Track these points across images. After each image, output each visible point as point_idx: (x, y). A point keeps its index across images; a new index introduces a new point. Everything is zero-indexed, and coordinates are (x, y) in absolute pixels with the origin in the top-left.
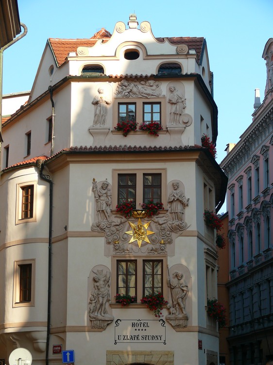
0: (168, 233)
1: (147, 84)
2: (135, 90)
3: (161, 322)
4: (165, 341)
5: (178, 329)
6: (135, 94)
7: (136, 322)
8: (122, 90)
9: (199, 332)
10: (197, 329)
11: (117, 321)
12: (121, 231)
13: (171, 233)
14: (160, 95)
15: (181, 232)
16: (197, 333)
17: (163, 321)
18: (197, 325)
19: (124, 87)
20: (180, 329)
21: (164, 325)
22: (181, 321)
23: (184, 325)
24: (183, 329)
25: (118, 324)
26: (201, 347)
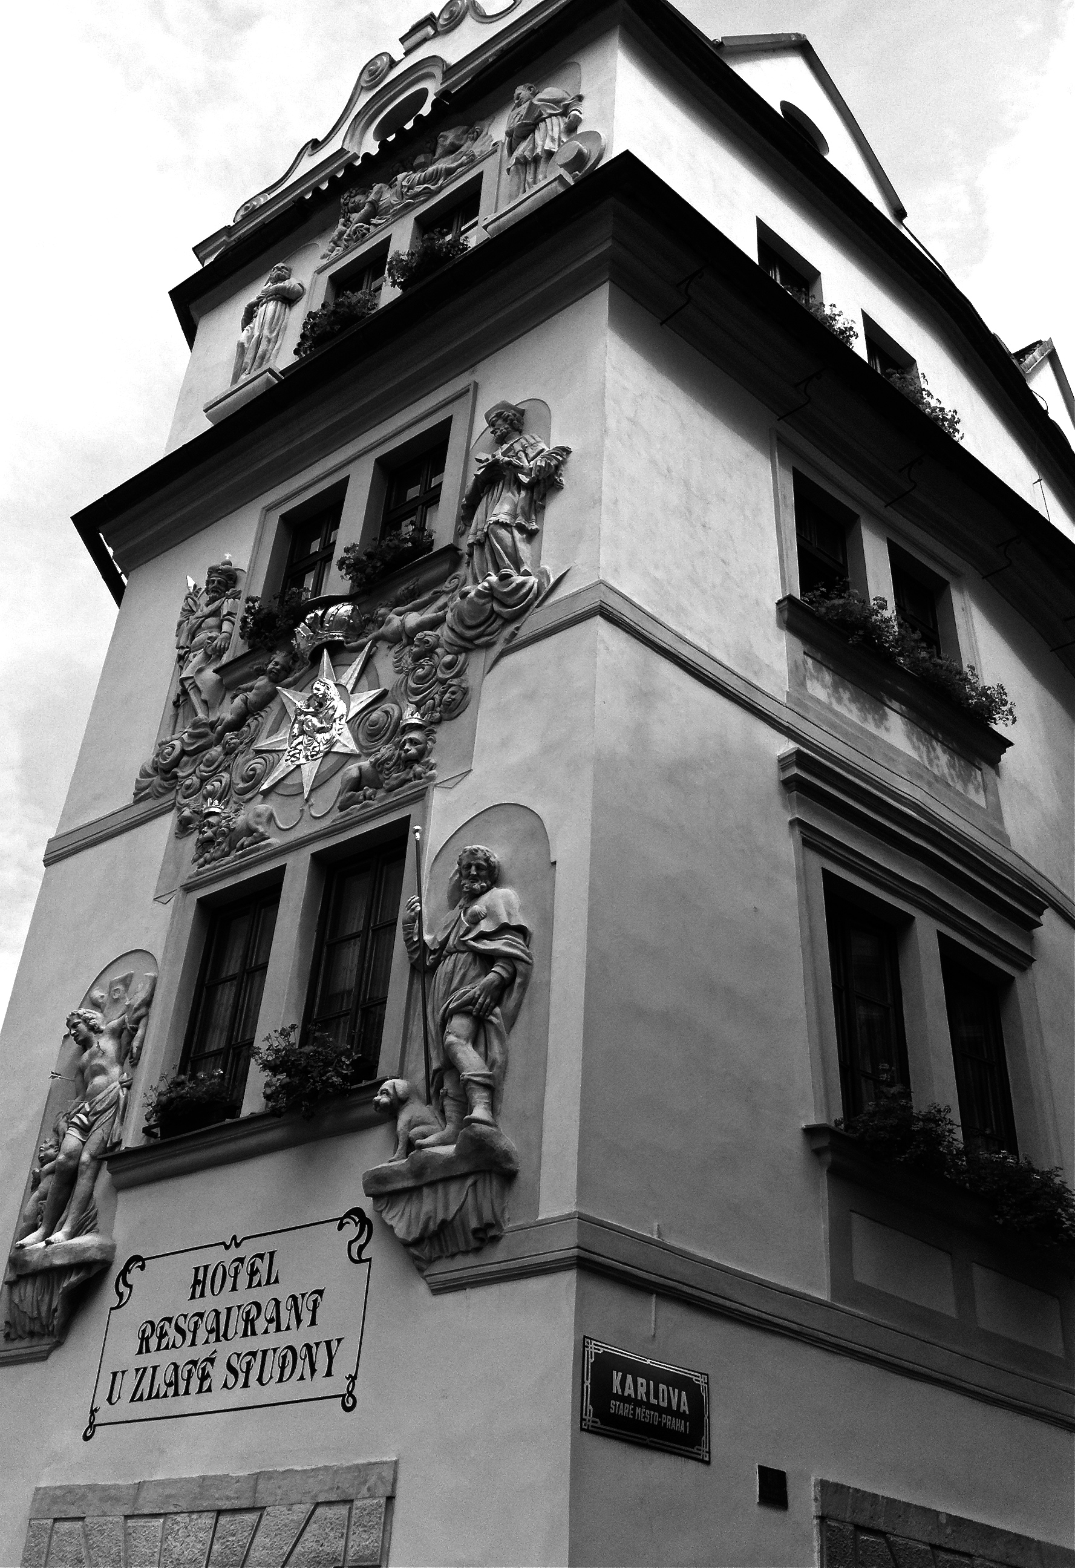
0: (448, 658)
1: (438, 153)
2: (387, 196)
3: (352, 1229)
4: (353, 1378)
5: (444, 1269)
6: (383, 213)
7: (214, 1257)
8: (343, 228)
9: (582, 1267)
10: (568, 1243)
11: (126, 1270)
12: (241, 747)
13: (461, 658)
14: (481, 152)
15: (511, 628)
17: (364, 1222)
18: (573, 1206)
19: (354, 215)
20: (461, 1262)
21: (361, 1248)
22: (454, 1188)
23: (474, 1223)
24: (471, 1260)
25: (126, 1291)
26: (680, 1426)
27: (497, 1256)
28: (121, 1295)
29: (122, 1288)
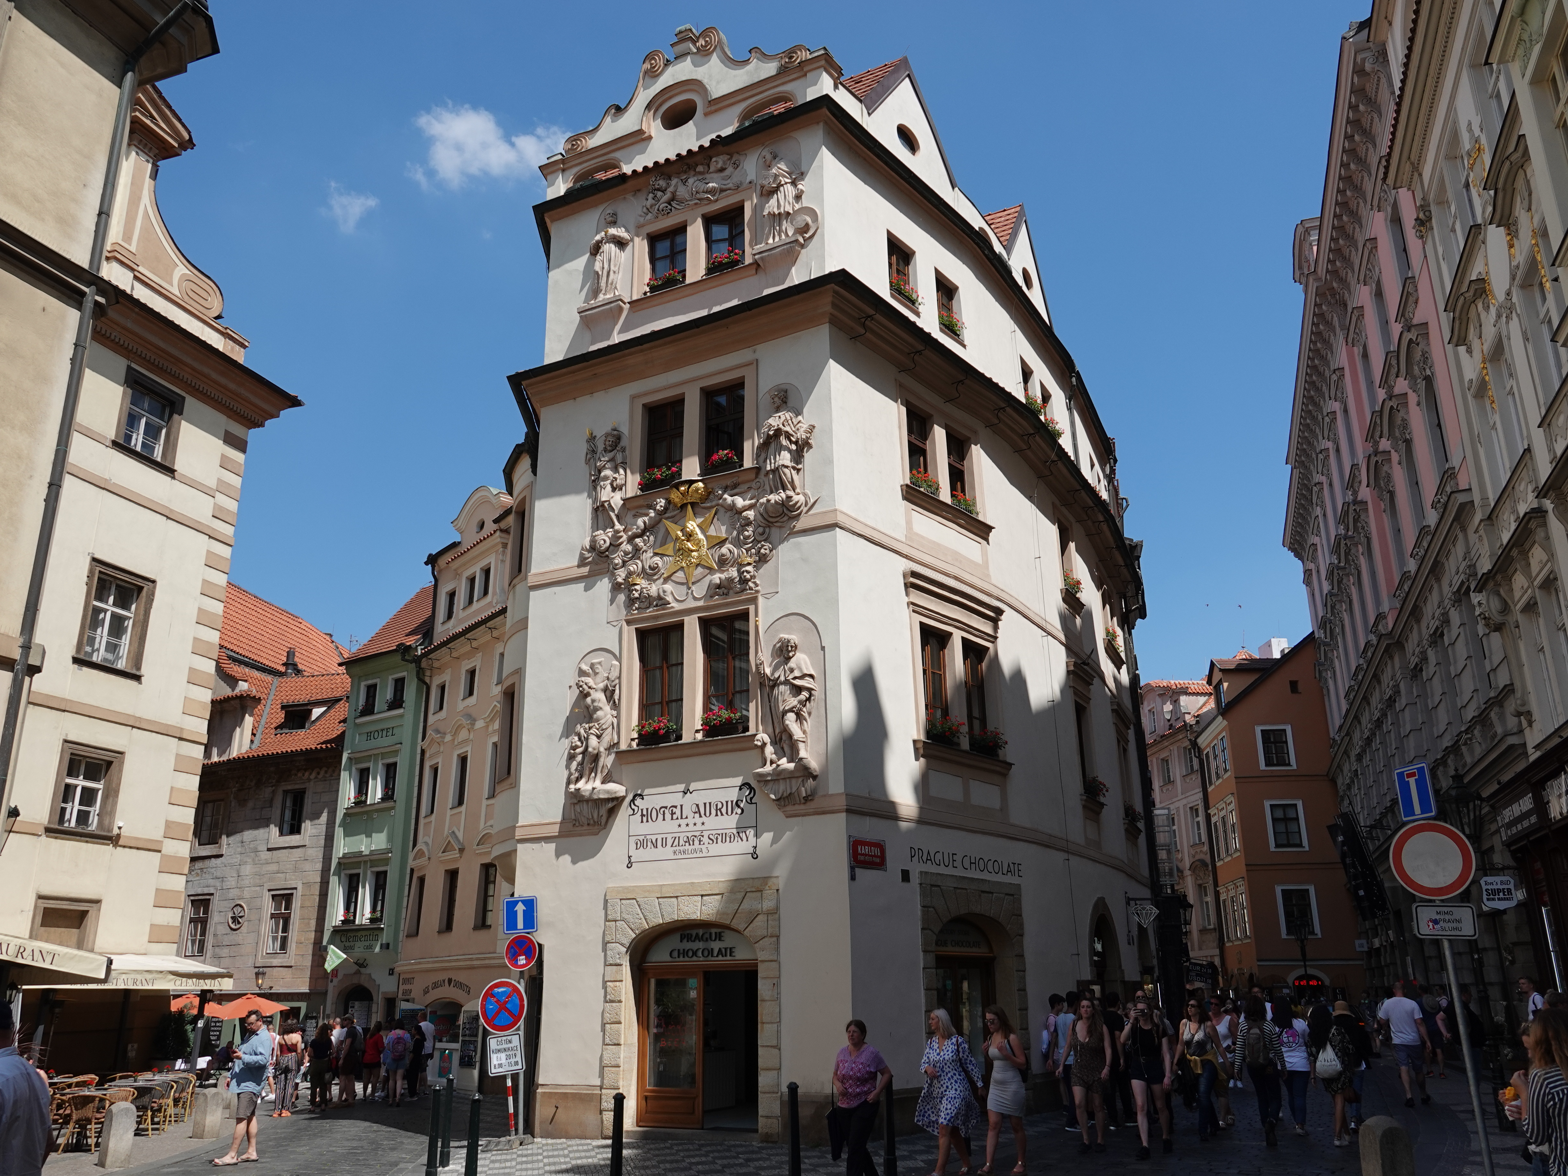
1: (712, 169)
2: (682, 192)
3: (746, 791)
4: (755, 847)
5: (790, 809)
6: (681, 202)
8: (653, 202)
9: (848, 811)
10: (842, 803)
11: (633, 800)
14: (741, 183)
16: (844, 814)
17: (751, 788)
18: (842, 790)
19: (659, 194)
20: (797, 807)
21: (751, 799)
22: (794, 781)
23: (804, 795)
24: (802, 807)
25: (636, 809)
26: (878, 860)
27: (812, 806)
28: (634, 810)
29: (633, 807)
